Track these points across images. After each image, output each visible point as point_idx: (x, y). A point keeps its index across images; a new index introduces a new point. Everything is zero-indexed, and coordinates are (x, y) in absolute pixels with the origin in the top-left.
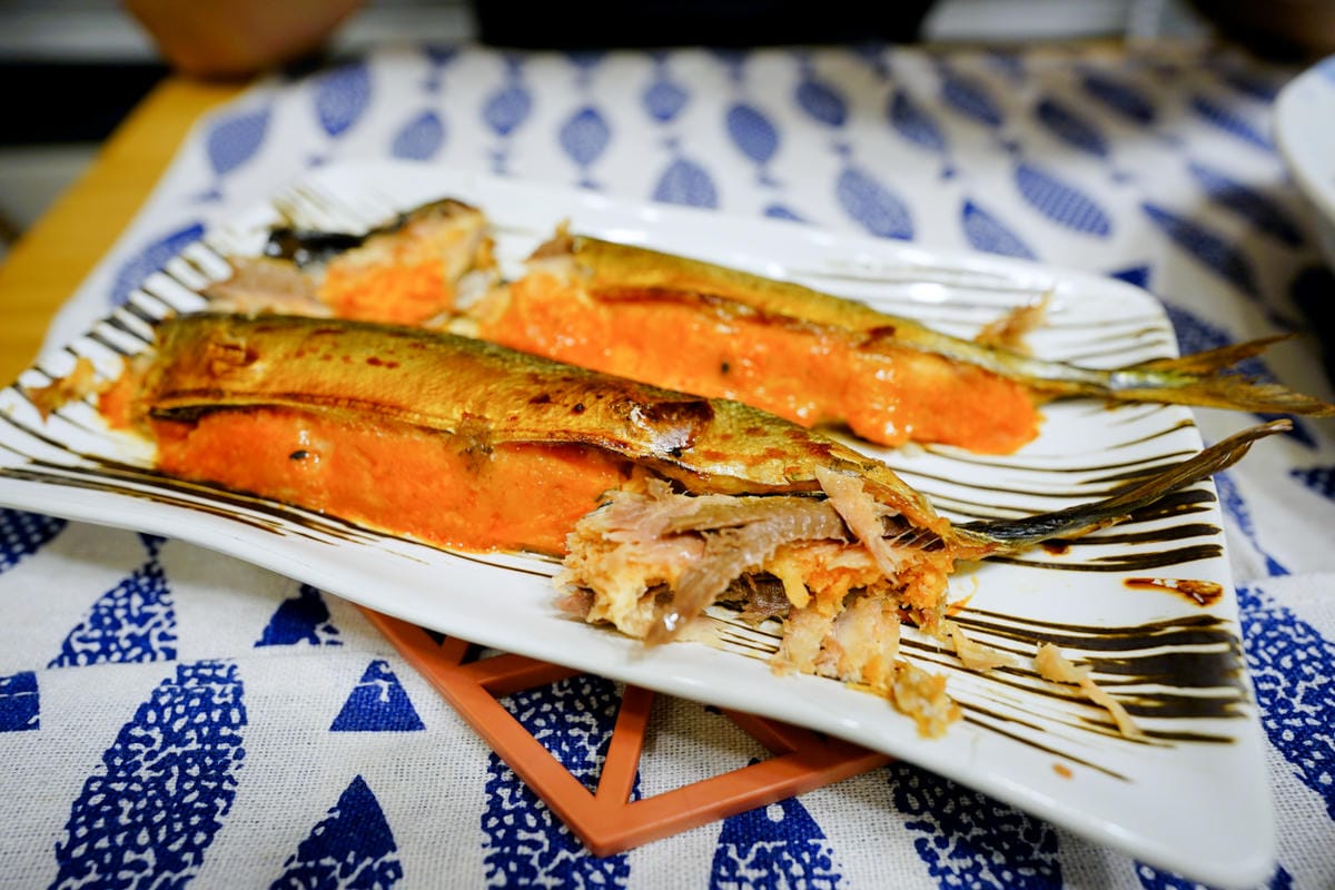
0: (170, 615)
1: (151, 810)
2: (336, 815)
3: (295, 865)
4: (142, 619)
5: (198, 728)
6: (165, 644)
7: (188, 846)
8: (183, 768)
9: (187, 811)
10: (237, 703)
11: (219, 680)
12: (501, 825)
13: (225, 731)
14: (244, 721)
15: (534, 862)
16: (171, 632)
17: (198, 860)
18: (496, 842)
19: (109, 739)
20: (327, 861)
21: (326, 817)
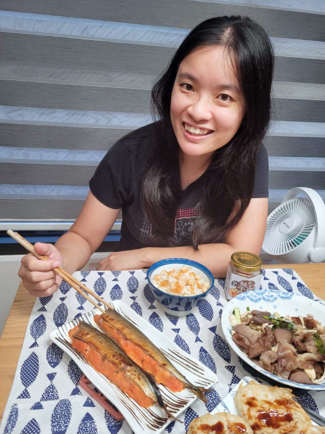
0: (57, 391)
1: (61, 416)
2: (85, 416)
3: (82, 422)
4: (53, 392)
5: (65, 407)
6: (57, 396)
7: (68, 421)
8: (64, 411)
9: (66, 416)
10: (70, 403)
11: (67, 401)
12: (107, 418)
13: (68, 407)
14: (71, 405)
15: (112, 422)
16: (57, 394)
17: (69, 423)
18: (107, 420)
19: (53, 409)
20: (86, 422)
21: (84, 416)
